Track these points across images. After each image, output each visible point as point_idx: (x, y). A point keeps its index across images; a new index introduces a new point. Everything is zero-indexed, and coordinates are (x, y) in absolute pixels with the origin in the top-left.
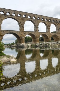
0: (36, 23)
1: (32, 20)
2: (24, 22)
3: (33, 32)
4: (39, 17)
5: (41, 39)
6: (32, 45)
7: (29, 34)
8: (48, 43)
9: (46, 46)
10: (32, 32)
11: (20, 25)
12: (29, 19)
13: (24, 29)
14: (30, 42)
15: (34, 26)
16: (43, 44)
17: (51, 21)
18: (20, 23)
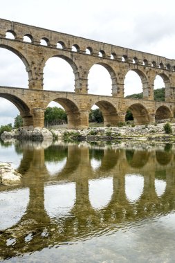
0: (80, 67)
1: (70, 57)
2: (44, 60)
3: (70, 93)
4: (90, 45)
5: (93, 117)
6: (65, 134)
7: (58, 100)
8: (114, 130)
9: (110, 139)
10: (67, 93)
11: (29, 72)
12: (60, 53)
13: (42, 85)
14: (60, 123)
15: (75, 74)
16: (100, 131)
17: (126, 62)
18: (30, 64)
